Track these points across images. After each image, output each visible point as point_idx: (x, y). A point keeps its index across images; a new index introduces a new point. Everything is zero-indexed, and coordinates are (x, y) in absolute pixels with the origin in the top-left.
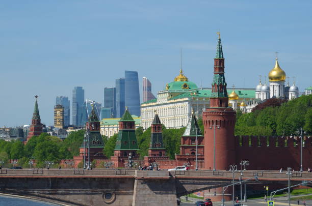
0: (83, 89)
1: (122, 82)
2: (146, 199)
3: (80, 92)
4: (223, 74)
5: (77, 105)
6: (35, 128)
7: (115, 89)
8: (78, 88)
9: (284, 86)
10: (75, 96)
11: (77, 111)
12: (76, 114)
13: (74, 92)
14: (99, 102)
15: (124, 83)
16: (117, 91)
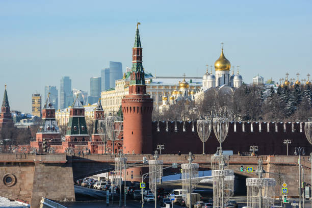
0: (70, 78)
1: (107, 72)
2: (44, 182)
3: (67, 82)
4: (141, 63)
5: (65, 94)
6: (4, 115)
7: (100, 78)
8: (65, 77)
9: (229, 75)
10: (63, 86)
11: (65, 99)
12: (63, 102)
13: (61, 81)
14: (85, 91)
15: (109, 73)
16: (102, 80)
